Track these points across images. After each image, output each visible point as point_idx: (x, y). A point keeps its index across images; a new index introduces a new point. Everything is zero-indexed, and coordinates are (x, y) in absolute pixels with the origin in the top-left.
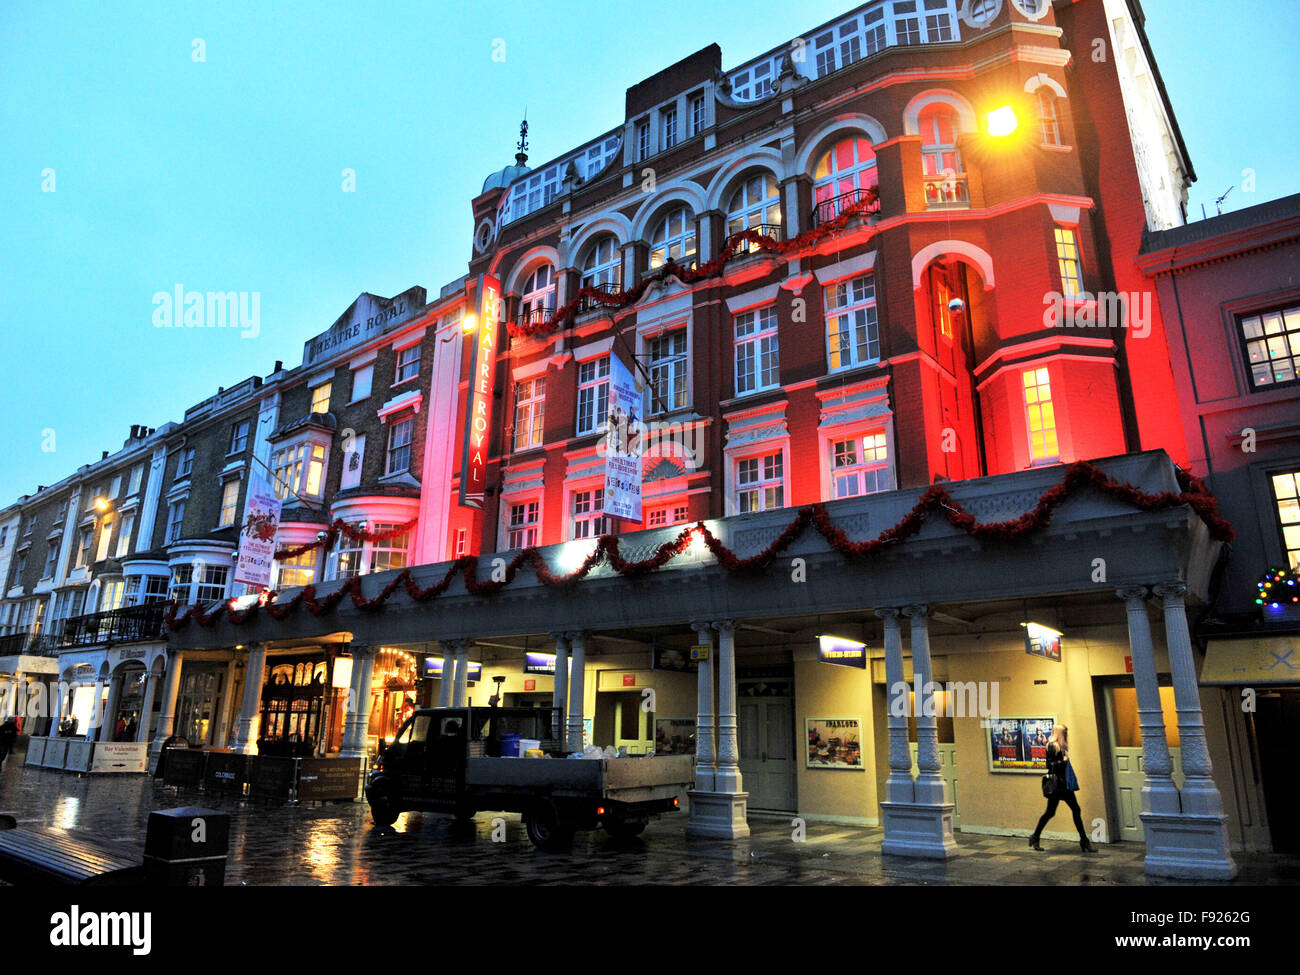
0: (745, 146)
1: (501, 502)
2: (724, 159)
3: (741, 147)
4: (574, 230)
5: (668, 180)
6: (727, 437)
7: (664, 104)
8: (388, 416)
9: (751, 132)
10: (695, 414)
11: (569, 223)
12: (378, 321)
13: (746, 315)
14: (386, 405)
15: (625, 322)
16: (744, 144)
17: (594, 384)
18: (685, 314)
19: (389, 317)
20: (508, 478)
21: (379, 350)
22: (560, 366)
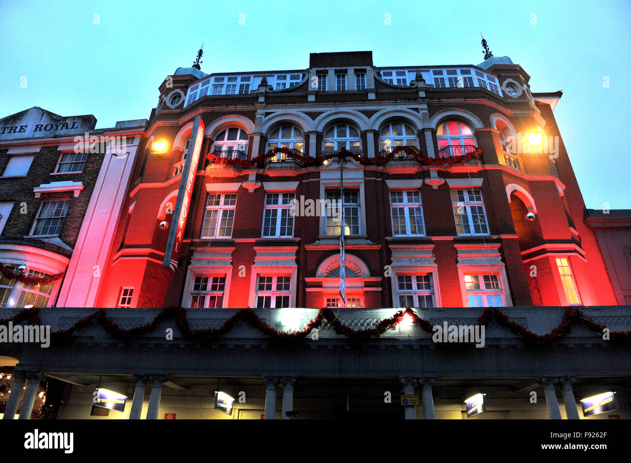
0: (396, 105)
1: (189, 271)
2: (381, 107)
3: (394, 105)
4: (267, 114)
5: (342, 106)
6: (392, 258)
7: (338, 68)
8: (43, 194)
9: (402, 99)
10: (369, 241)
11: (264, 108)
12: (48, 128)
13: (399, 192)
14: (42, 186)
15: (309, 175)
16: (396, 103)
17: (279, 207)
18: (360, 181)
19: (59, 128)
20: (196, 256)
21: (42, 147)
22: (251, 190)
